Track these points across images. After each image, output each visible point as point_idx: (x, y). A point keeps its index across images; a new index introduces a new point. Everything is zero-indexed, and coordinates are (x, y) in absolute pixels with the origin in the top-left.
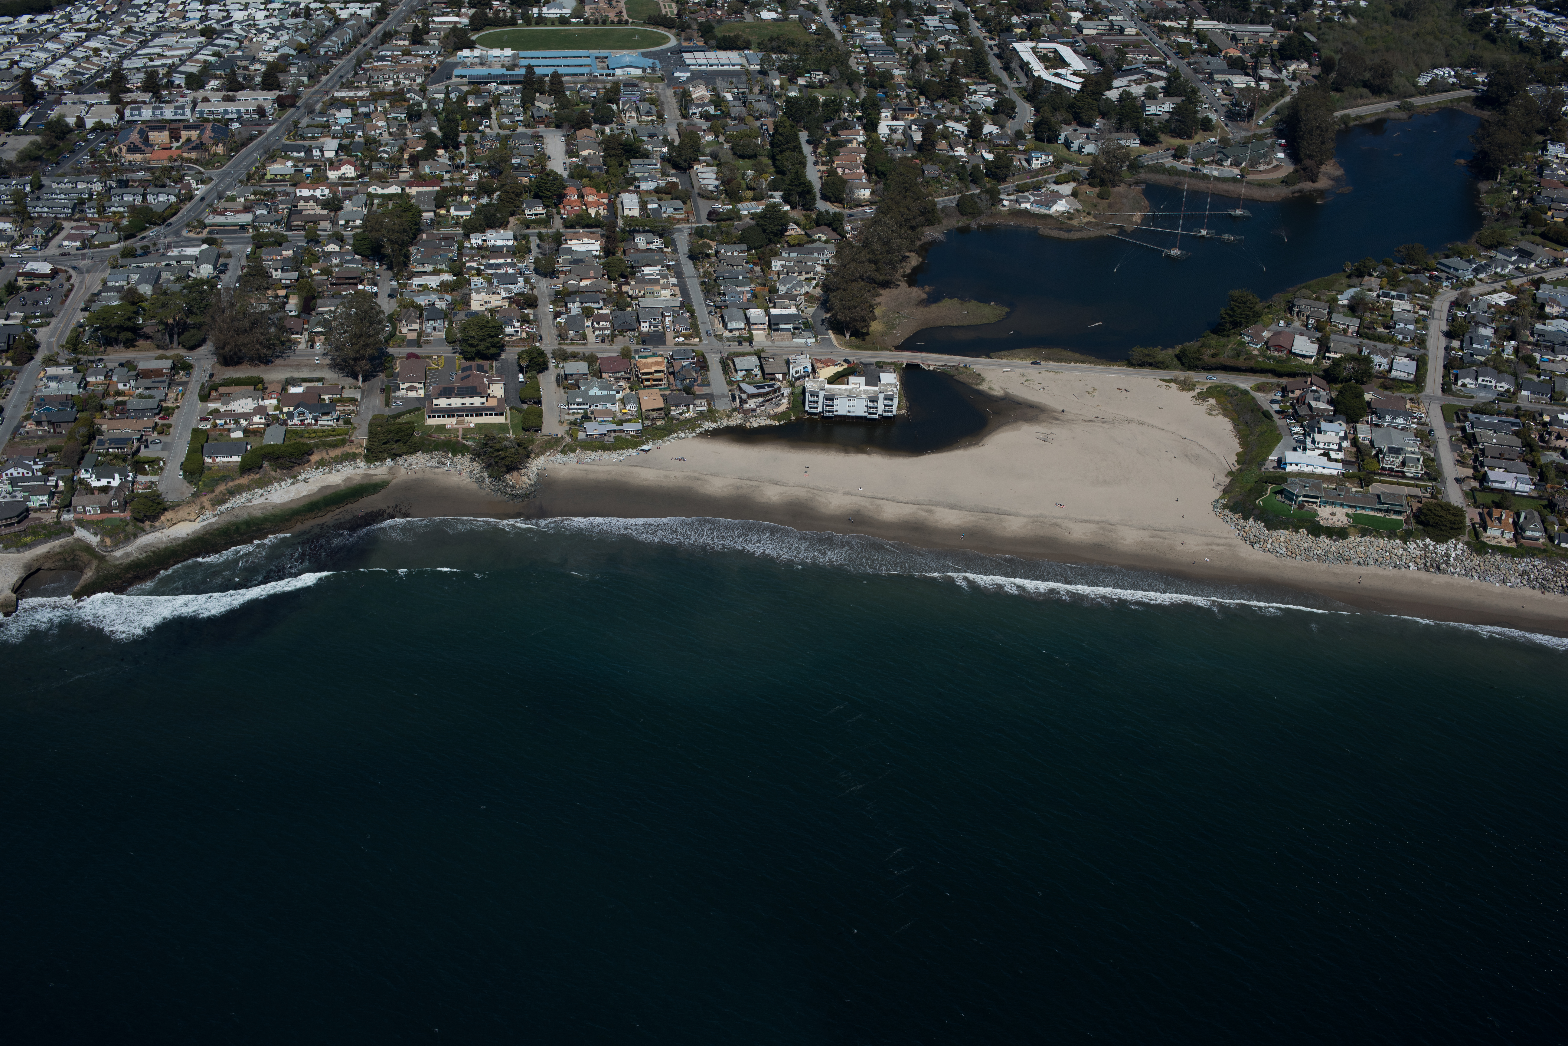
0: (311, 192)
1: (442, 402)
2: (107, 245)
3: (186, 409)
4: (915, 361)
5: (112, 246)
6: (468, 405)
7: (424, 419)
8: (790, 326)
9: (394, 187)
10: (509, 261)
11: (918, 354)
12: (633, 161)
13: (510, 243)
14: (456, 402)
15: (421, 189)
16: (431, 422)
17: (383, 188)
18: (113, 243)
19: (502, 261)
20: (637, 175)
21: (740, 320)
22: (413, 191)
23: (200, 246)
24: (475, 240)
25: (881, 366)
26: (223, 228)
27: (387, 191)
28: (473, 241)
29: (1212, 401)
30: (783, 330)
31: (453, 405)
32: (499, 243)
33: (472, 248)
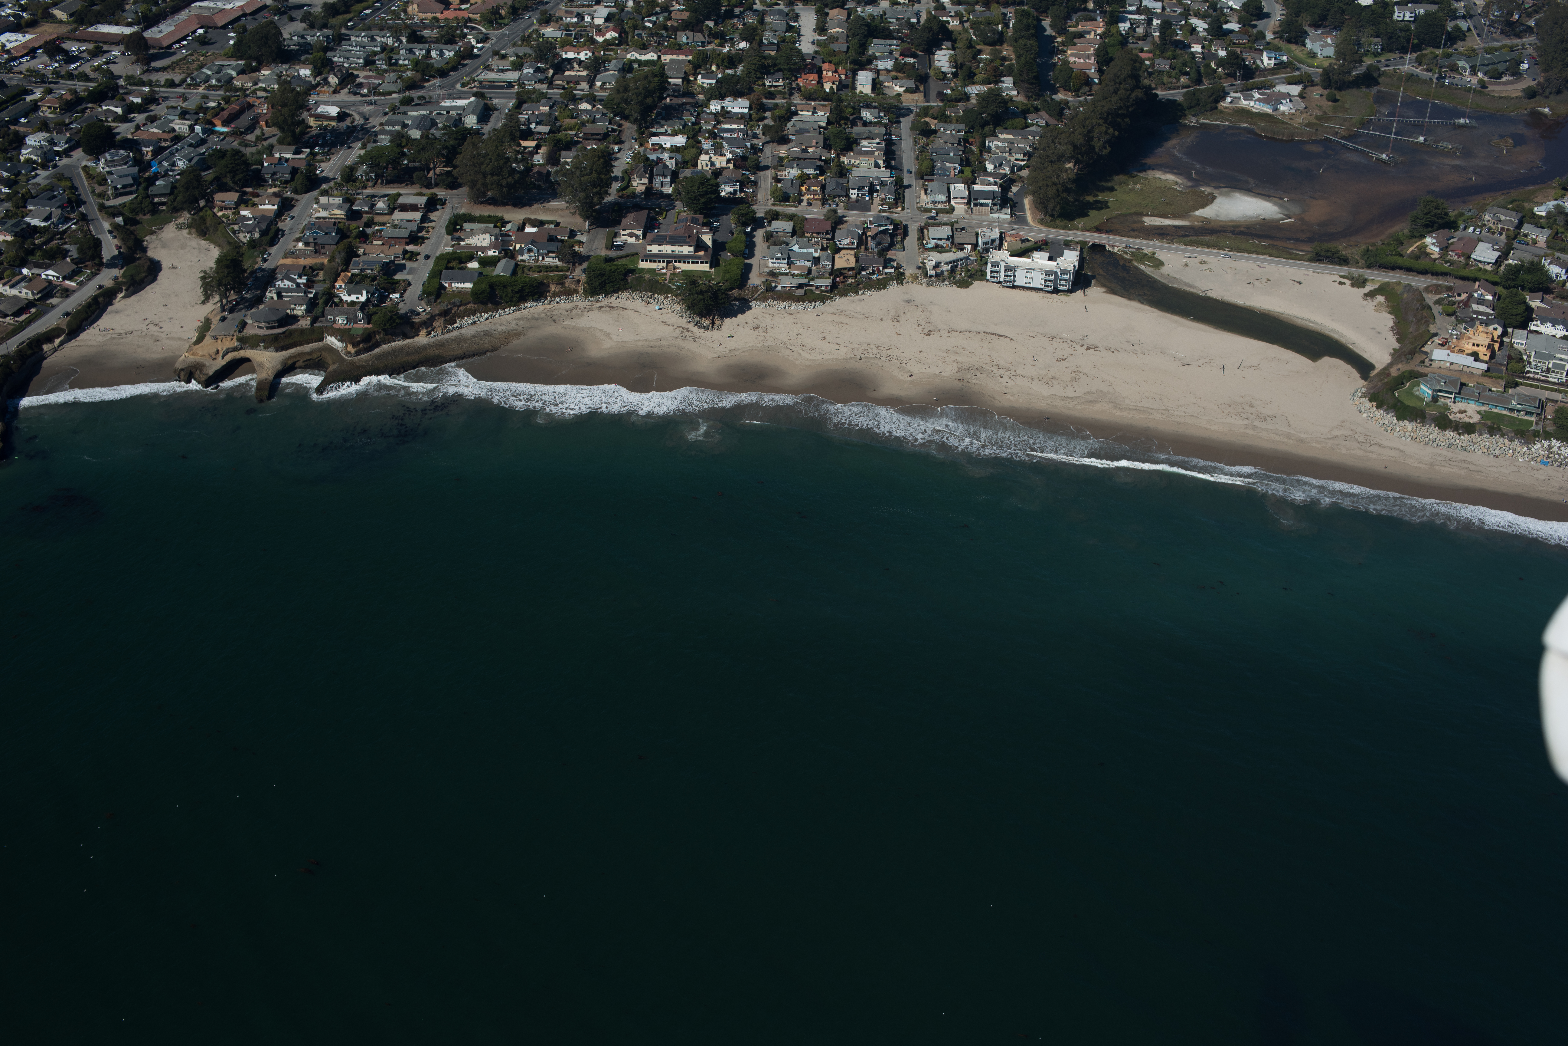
0: (576, 55)
1: (655, 249)
2: (390, 93)
3: (433, 240)
4: (1102, 242)
5: (394, 95)
6: (677, 252)
7: (638, 263)
8: (990, 202)
9: (652, 54)
10: (742, 127)
11: (1106, 236)
12: (875, 41)
13: (746, 111)
14: (667, 249)
15: (674, 57)
16: (643, 265)
17: (641, 55)
18: (395, 92)
19: (735, 126)
20: (877, 54)
21: (943, 193)
22: (666, 58)
23: (469, 98)
24: (715, 106)
25: (1068, 245)
26: (493, 85)
27: (643, 58)
28: (712, 107)
29: (1381, 299)
30: (981, 205)
31: (664, 252)
32: (736, 110)
33: (711, 113)
